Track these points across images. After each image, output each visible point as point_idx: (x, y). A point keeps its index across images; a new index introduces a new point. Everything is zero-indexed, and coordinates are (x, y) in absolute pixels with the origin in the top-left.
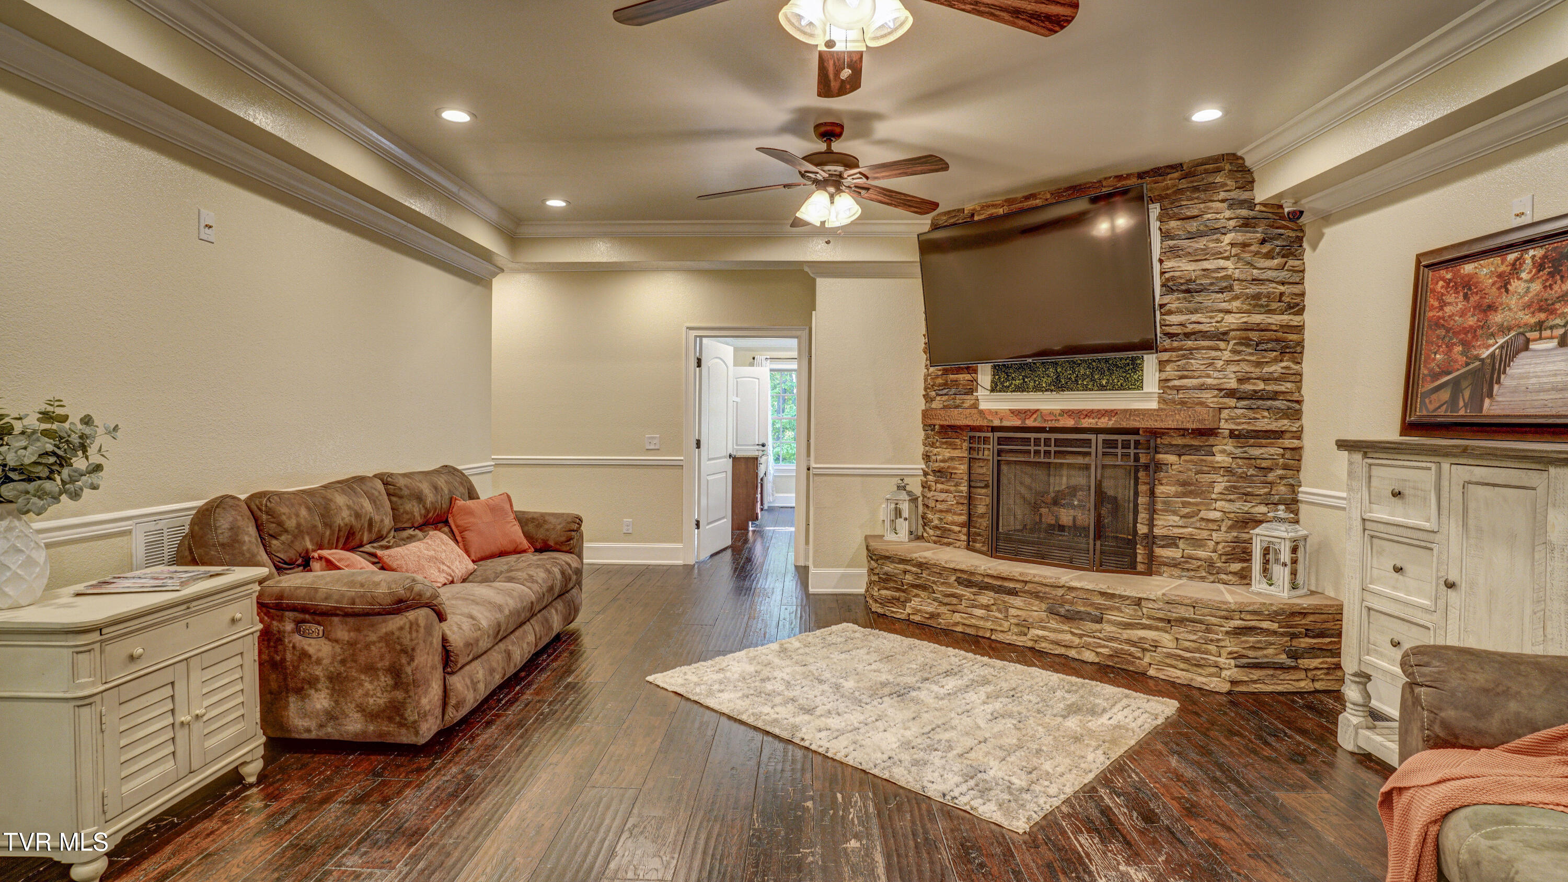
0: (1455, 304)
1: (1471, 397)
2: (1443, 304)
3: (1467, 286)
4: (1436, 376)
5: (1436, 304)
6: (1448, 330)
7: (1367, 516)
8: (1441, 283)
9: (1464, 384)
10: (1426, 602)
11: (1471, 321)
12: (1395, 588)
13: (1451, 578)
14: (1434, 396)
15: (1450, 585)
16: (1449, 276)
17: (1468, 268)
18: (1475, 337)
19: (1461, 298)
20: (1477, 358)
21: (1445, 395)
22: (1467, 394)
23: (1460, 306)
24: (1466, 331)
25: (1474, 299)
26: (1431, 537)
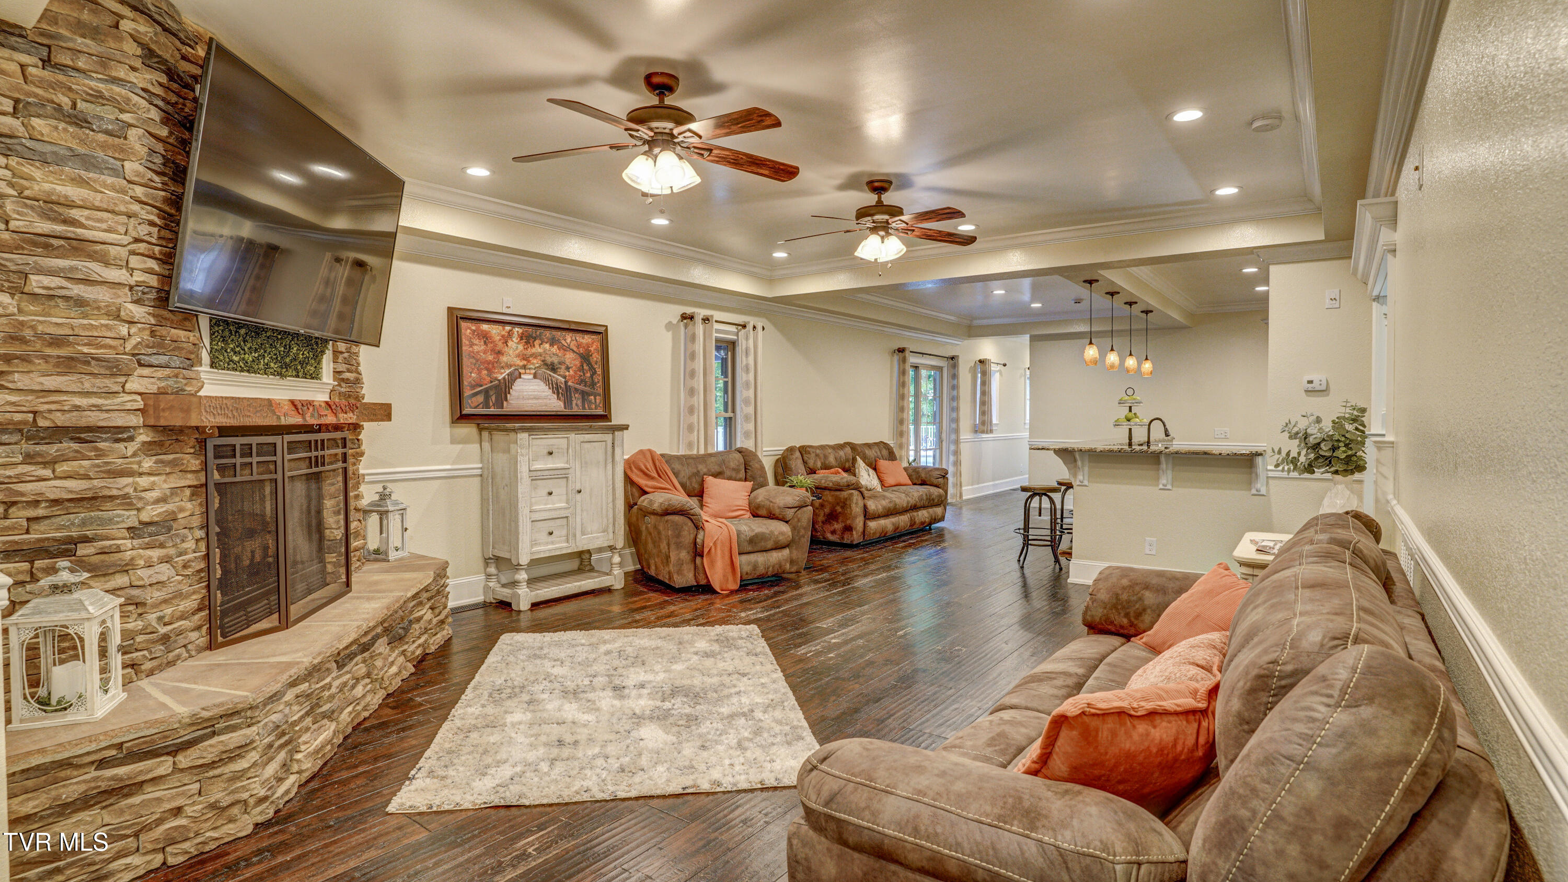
0: (479, 347)
1: (497, 399)
2: (472, 345)
3: (486, 337)
4: (473, 387)
5: (467, 343)
6: (477, 361)
7: (533, 468)
8: (469, 331)
9: (491, 393)
10: (563, 505)
11: (490, 358)
12: (546, 504)
13: (578, 488)
14: (474, 399)
15: (579, 492)
16: (474, 328)
17: (485, 327)
18: (495, 368)
19: (482, 343)
20: (496, 379)
21: (481, 398)
22: (493, 398)
23: (483, 348)
24: (489, 362)
25: (490, 345)
26: (567, 471)
